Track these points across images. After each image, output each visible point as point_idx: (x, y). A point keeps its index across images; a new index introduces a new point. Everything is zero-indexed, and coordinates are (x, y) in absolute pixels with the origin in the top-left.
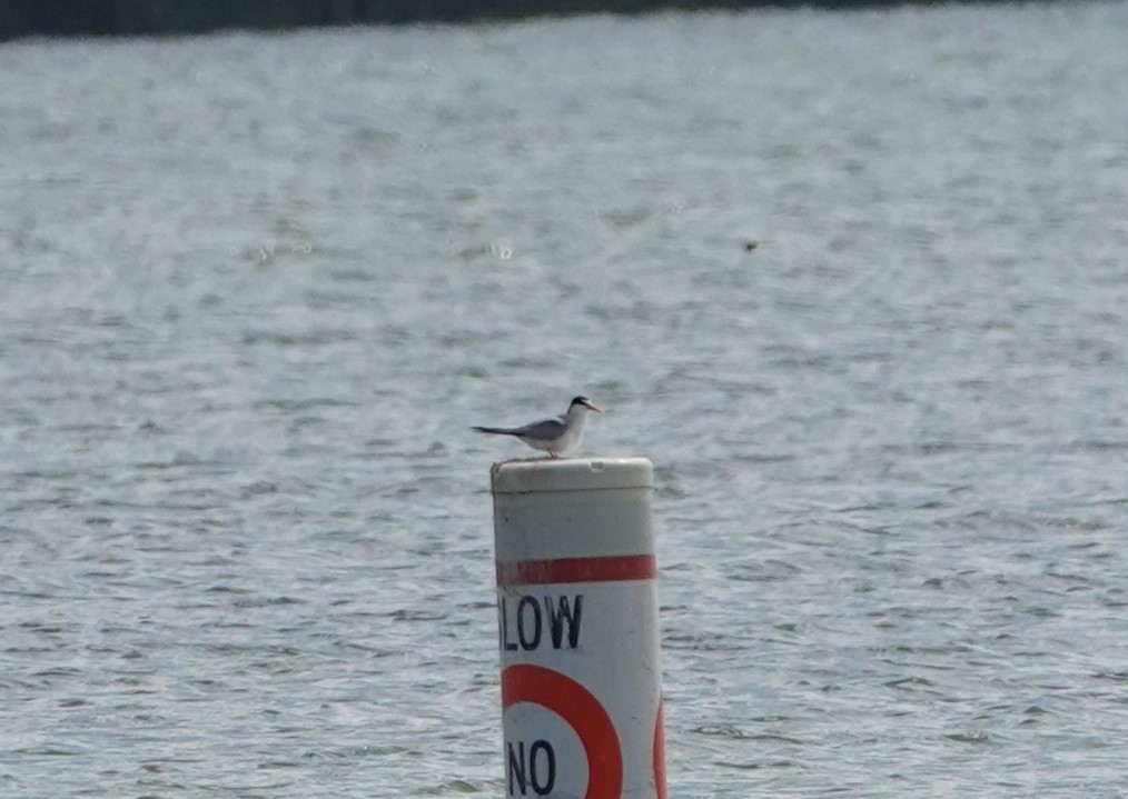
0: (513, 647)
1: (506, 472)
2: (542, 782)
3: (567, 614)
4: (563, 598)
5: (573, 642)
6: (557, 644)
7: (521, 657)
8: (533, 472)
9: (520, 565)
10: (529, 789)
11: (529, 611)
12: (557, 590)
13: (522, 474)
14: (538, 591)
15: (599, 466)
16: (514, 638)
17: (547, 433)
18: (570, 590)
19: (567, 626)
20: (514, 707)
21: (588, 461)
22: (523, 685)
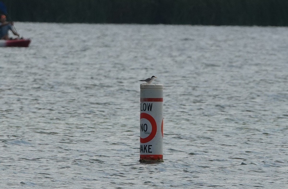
0: (142, 110)
1: (142, 85)
2: (145, 130)
3: (150, 106)
4: (150, 104)
5: (151, 110)
6: (148, 110)
7: (143, 112)
8: (146, 85)
9: (144, 99)
10: (143, 131)
11: (145, 105)
12: (149, 103)
13: (145, 86)
14: (146, 103)
15: (156, 85)
16: (142, 109)
17: (148, 80)
18: (151, 103)
19: (150, 108)
20: (141, 119)
21: (154, 84)
22: (143, 116)
